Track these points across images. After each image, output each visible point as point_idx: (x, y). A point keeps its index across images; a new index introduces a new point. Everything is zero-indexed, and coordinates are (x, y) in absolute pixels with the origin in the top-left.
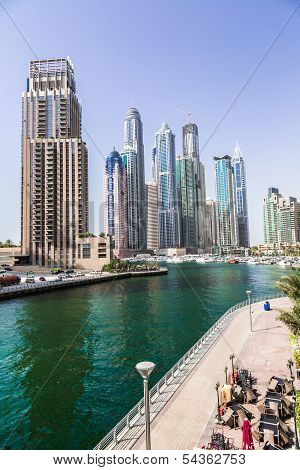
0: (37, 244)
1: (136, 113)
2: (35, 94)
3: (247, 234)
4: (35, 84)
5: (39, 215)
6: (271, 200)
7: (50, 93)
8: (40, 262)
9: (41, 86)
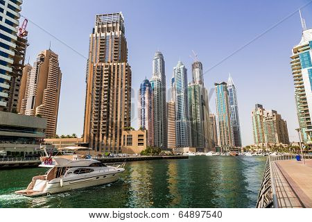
0: (94, 134)
1: (161, 55)
2: (98, 35)
3: (240, 139)
4: (99, 29)
5: (97, 114)
6: (258, 113)
7: (108, 34)
8: (96, 149)
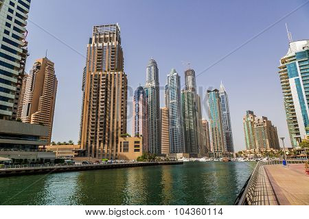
0: (91, 141)
1: (154, 63)
2: (96, 45)
3: (232, 144)
4: (96, 39)
5: (94, 121)
6: (249, 119)
7: (105, 44)
8: (93, 155)
9: (100, 40)
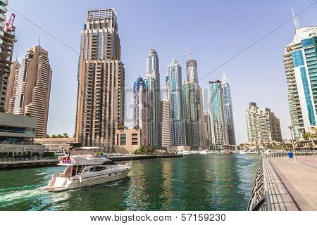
0: (87, 134)
1: (155, 53)
2: (90, 31)
5: (89, 113)
6: (252, 111)
7: (101, 31)
9: (95, 26)
